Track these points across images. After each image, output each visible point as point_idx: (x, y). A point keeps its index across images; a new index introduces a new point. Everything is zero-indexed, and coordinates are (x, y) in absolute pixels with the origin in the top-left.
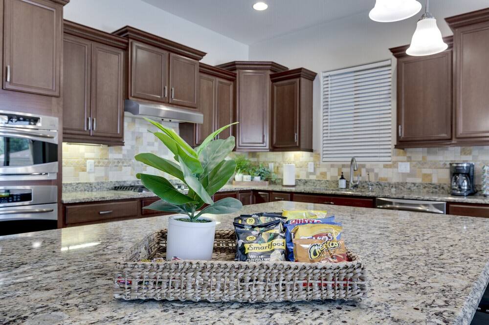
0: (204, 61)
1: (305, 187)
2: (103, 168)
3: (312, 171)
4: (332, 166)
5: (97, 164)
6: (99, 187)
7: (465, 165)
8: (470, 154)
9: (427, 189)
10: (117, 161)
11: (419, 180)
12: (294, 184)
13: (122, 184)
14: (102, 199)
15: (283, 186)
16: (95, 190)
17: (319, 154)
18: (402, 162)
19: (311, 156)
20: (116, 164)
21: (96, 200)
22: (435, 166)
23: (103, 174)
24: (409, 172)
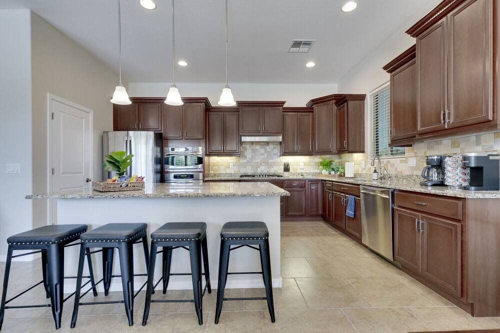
0: (285, 106)
2: (237, 167)
3: (364, 167)
5: (234, 165)
6: (235, 175)
7: (435, 158)
13: (246, 174)
15: (346, 178)
19: (364, 156)
24: (415, 165)
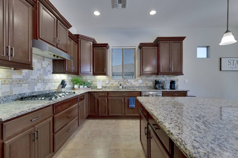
1: (105, 89)
2: (8, 85)
3: (108, 83)
4: (116, 81)
5: (3, 82)
6: (6, 99)
8: (158, 77)
9: (147, 88)
10: (19, 80)
11: (144, 85)
12: (101, 88)
14: (34, 110)
15: (97, 89)
16: (3, 102)
17: (110, 77)
18: (139, 79)
19: (107, 77)
20: (18, 82)
21: (30, 111)
22: (149, 81)
23: (8, 90)
24: (141, 82)
